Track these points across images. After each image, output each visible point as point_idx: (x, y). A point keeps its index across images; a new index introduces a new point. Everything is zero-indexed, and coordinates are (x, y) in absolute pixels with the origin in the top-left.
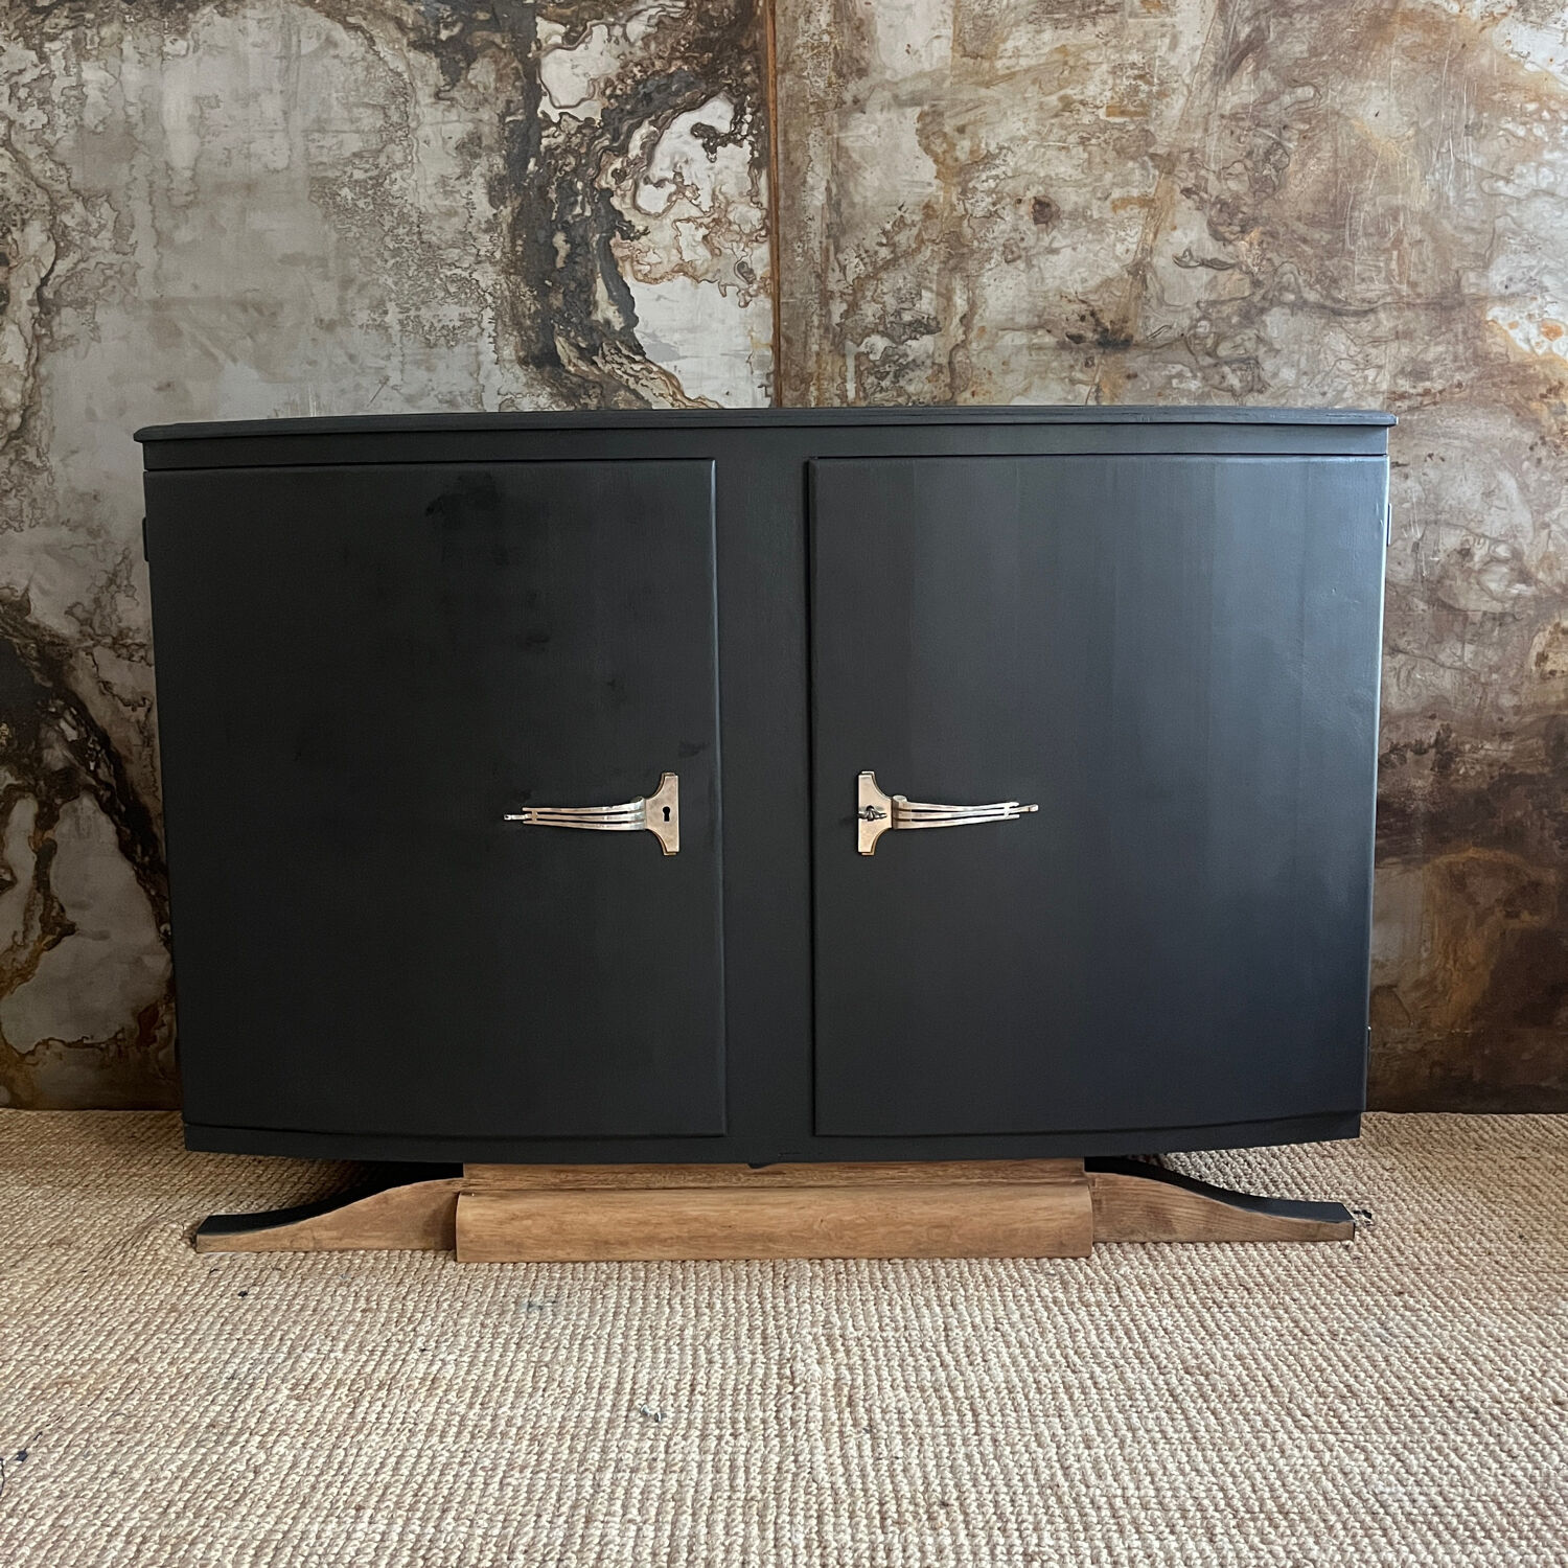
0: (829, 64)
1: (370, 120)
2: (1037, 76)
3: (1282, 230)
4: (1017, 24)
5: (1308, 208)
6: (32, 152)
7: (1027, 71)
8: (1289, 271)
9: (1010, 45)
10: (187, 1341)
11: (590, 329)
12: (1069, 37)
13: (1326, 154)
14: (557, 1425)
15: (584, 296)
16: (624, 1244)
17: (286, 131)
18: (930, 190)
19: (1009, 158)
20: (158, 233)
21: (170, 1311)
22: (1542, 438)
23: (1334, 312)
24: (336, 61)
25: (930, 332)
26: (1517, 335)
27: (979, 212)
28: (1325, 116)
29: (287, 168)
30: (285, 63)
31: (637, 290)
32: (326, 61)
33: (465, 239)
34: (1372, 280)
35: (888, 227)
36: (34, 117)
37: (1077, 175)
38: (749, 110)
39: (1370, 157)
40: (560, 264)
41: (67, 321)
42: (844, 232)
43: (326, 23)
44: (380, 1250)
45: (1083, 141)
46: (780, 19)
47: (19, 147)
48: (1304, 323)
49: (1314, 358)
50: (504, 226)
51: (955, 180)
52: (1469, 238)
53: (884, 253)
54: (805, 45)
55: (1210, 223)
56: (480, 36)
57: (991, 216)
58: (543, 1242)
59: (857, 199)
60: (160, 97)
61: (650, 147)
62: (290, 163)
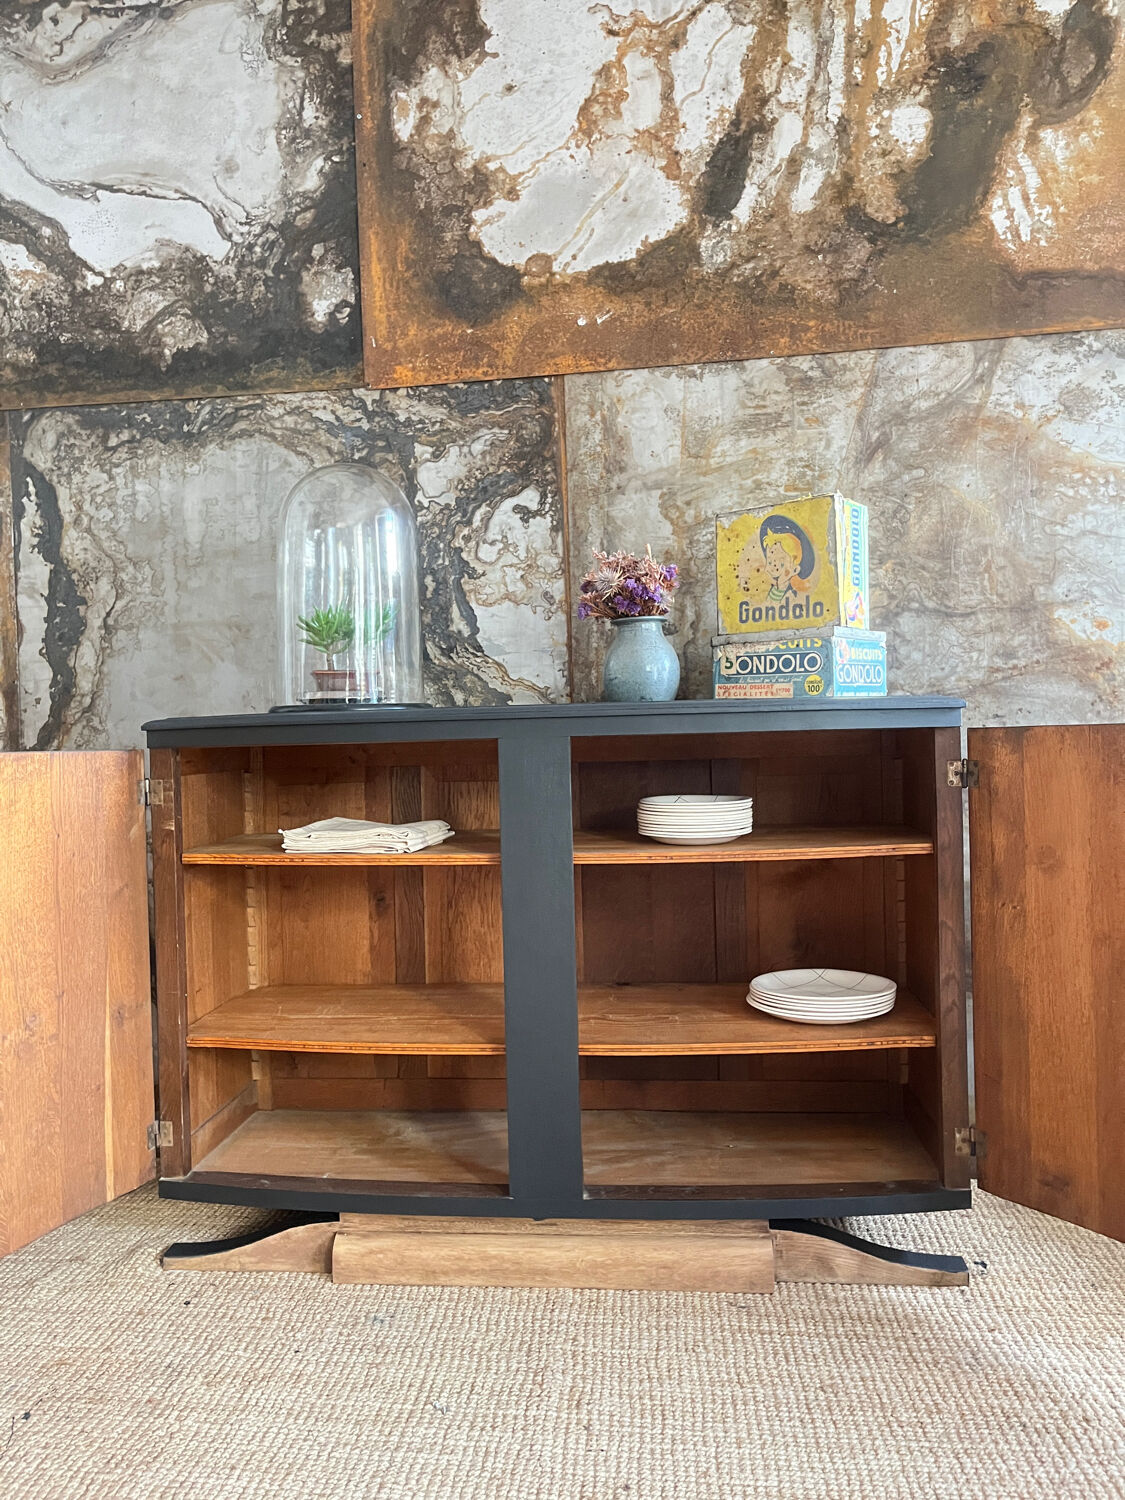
0: (601, 465)
2: (738, 468)
3: (907, 561)
4: (723, 436)
5: (925, 547)
6: (103, 535)
7: (731, 465)
8: (914, 589)
9: (719, 449)
10: (144, 1337)
11: (448, 637)
12: (758, 442)
13: (935, 511)
14: (374, 1413)
15: (444, 616)
16: (445, 1273)
17: (258, 518)
18: (668, 542)
20: (179, 583)
21: (139, 1314)
22: (1100, 697)
23: (947, 615)
24: (290, 474)
26: (1077, 628)
27: (701, 555)
28: (933, 487)
30: (258, 477)
31: (478, 611)
32: (285, 475)
34: (971, 593)
36: (106, 514)
38: (549, 495)
39: (965, 513)
40: (429, 595)
41: (121, 638)
43: (284, 452)
44: (284, 1272)
46: (569, 438)
47: (96, 532)
48: (925, 622)
49: (934, 645)
51: (685, 535)
52: (1037, 564)
54: (585, 454)
56: (378, 456)
57: (710, 558)
58: (391, 1271)
60: (183, 499)
61: (487, 521)
62: (261, 537)
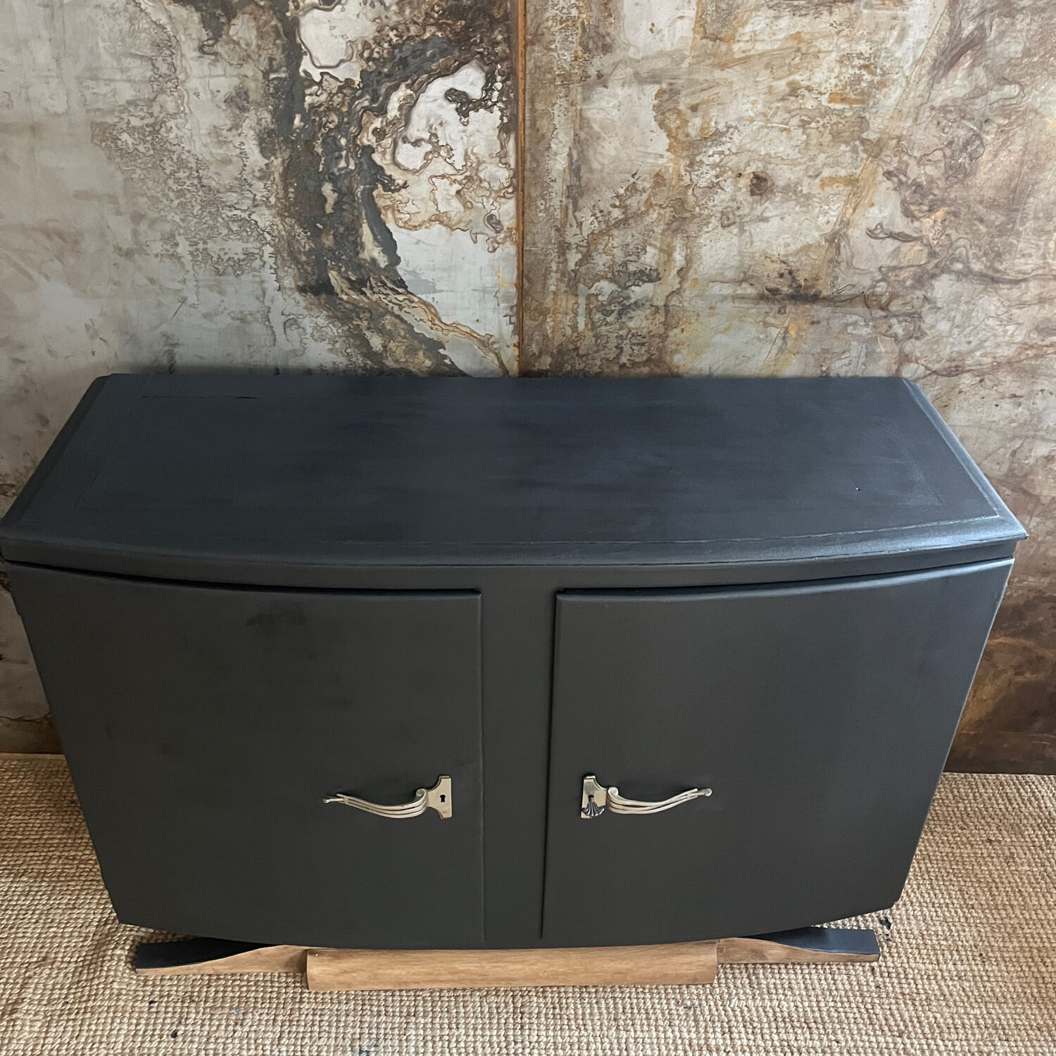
0: (576, 39)
1: (140, 71)
2: (770, 62)
3: (964, 210)
5: (990, 193)
7: (761, 55)
8: (963, 244)
9: (748, 28)
11: (359, 266)
12: (803, 24)
13: (1017, 146)
15: (351, 239)
17: (59, 76)
18: (661, 161)
19: (735, 136)
23: (991, 280)
24: (100, 12)
25: (650, 281)
27: (703, 183)
28: (1025, 112)
29: (67, 112)
30: (48, 11)
31: (398, 235)
33: (242, 184)
34: (1030, 255)
35: (622, 191)
37: (794, 154)
38: (499, 78)
40: (329, 209)
42: (582, 195)
45: (804, 125)
48: (965, 287)
49: (967, 315)
50: (276, 175)
51: (685, 153)
53: (617, 213)
54: (554, 18)
55: (903, 202)
57: (713, 187)
59: (596, 165)
61: (408, 108)
62: (69, 107)
